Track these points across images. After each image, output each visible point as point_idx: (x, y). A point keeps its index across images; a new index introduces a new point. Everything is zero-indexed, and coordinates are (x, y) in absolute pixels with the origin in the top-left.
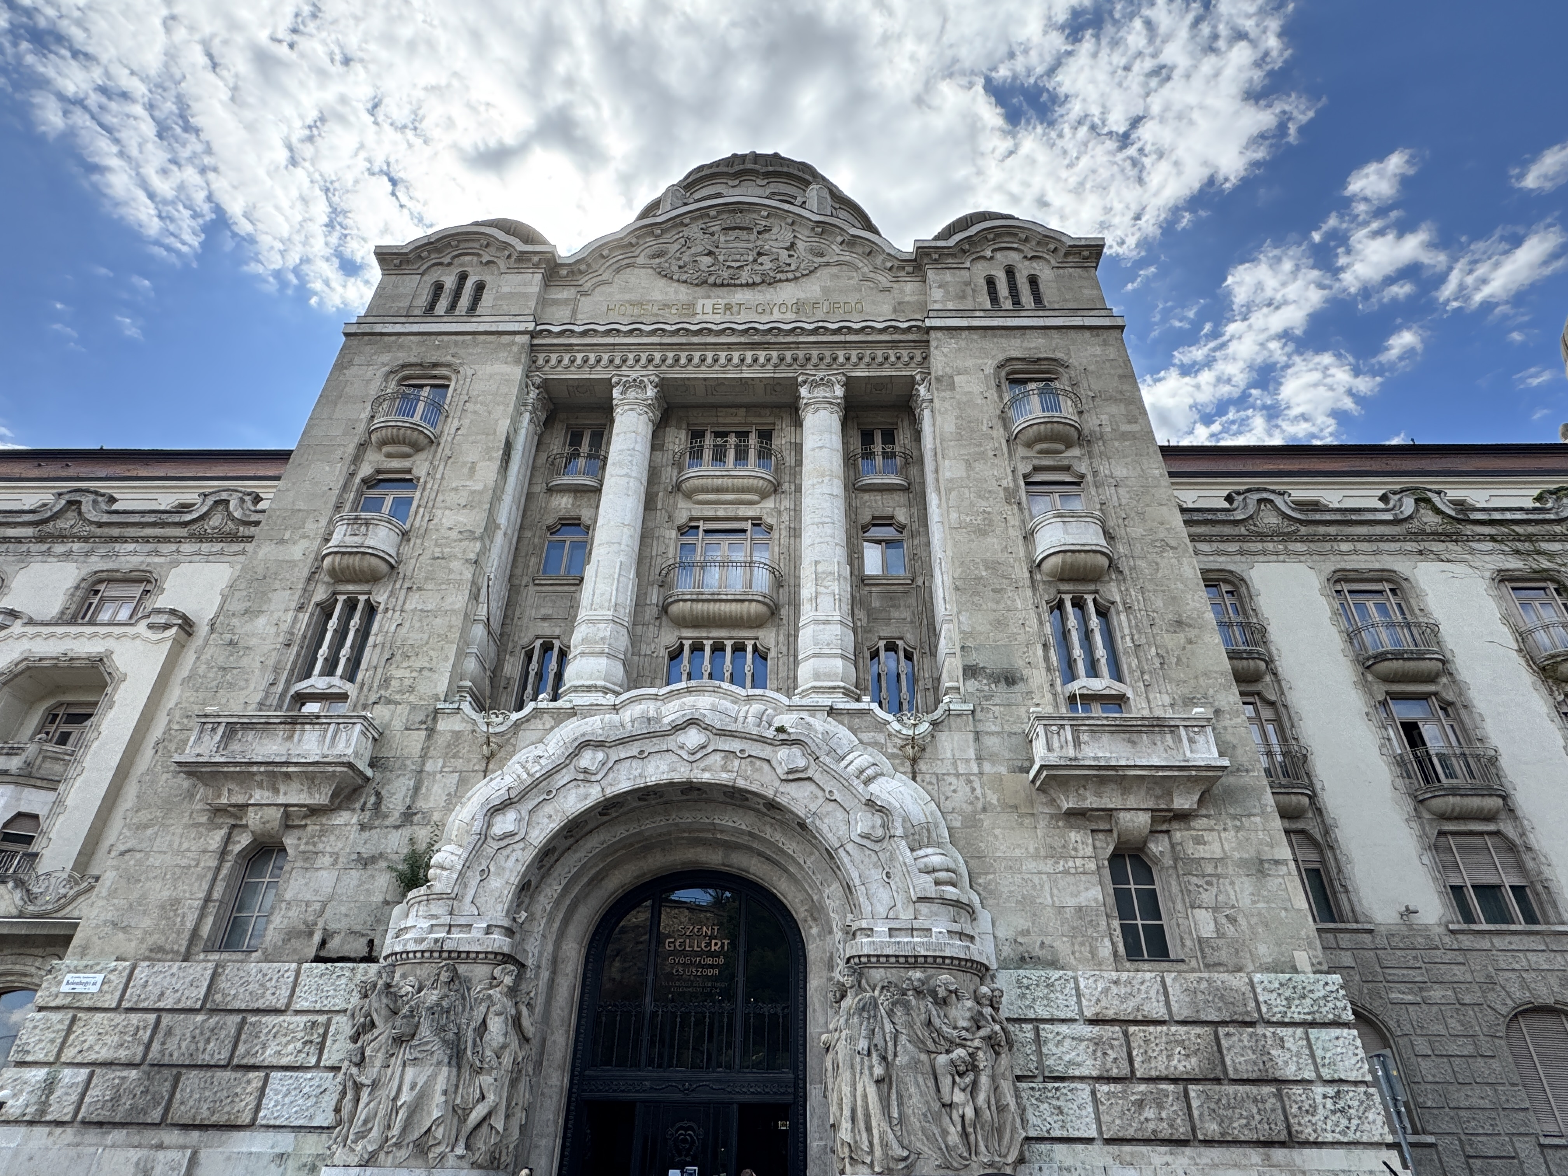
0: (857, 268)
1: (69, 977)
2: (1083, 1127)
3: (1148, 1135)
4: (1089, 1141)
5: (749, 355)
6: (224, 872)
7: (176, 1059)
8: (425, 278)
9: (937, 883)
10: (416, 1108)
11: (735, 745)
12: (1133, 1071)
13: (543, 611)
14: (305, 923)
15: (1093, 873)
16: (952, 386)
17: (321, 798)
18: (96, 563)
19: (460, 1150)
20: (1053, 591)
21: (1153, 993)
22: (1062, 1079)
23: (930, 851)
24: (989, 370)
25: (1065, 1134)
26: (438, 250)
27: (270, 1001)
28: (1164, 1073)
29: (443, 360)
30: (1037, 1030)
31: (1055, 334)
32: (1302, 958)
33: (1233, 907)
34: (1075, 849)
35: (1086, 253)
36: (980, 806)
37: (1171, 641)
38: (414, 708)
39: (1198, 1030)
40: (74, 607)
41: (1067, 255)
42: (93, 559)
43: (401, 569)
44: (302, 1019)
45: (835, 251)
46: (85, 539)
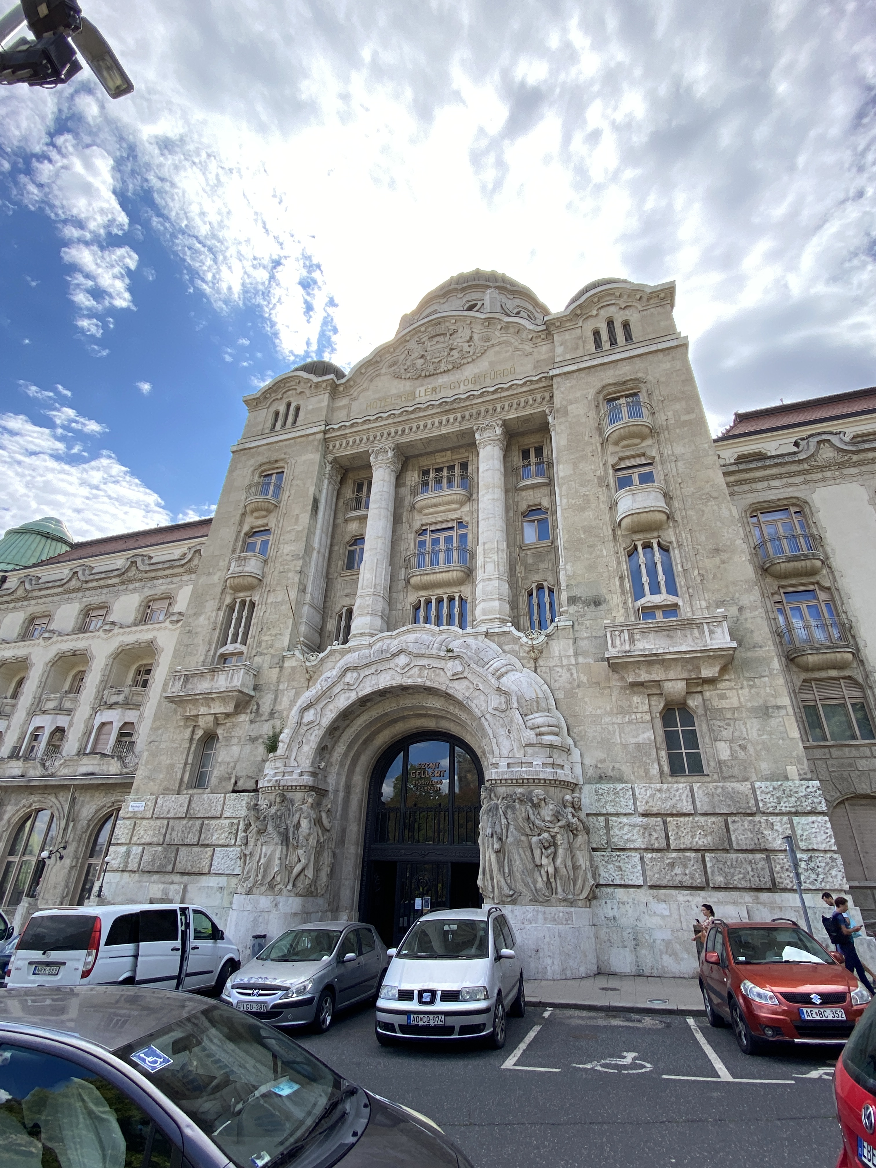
0: (511, 344)
1: (132, 804)
2: (634, 878)
3: (676, 883)
4: (639, 887)
5: (444, 419)
6: (193, 749)
7: (176, 842)
8: (270, 409)
9: (538, 735)
10: (268, 866)
11: (425, 662)
12: (668, 845)
13: (346, 591)
14: (228, 773)
15: (648, 722)
16: (566, 413)
17: (230, 709)
18: (148, 592)
19: (290, 887)
20: (628, 541)
21: (684, 797)
22: (623, 850)
23: (537, 715)
24: (591, 397)
25: (623, 883)
26: (275, 392)
27: (213, 813)
28: (689, 846)
29: (280, 457)
30: (607, 820)
31: (637, 360)
32: (792, 770)
33: (745, 739)
34: (637, 708)
35: (662, 295)
36: (576, 684)
37: (709, 563)
38: (273, 656)
39: (713, 819)
40: (140, 616)
41: (649, 299)
42: (146, 590)
43: (264, 581)
44: (227, 822)
45: (497, 335)
46: (141, 580)
